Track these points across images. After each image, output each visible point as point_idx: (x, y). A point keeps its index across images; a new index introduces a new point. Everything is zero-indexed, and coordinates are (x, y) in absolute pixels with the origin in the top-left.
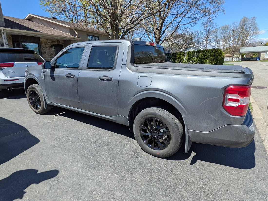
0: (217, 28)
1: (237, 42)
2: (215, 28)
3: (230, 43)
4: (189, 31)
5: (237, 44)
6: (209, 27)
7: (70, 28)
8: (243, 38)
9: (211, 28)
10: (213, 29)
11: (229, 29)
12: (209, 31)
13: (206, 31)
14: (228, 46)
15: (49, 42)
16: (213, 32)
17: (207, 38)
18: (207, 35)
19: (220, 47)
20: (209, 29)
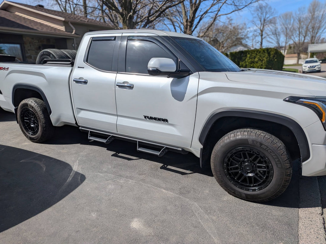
0: (276, 15)
1: (305, 37)
2: (273, 16)
3: (294, 38)
4: (233, 22)
5: (304, 40)
6: (264, 14)
7: (64, 21)
8: (313, 31)
9: (268, 16)
10: (271, 17)
11: (293, 17)
12: (264, 20)
13: (261, 21)
14: (291, 42)
15: (35, 41)
16: (271, 22)
17: (262, 31)
18: (262, 26)
19: (281, 44)
20: (265, 17)
